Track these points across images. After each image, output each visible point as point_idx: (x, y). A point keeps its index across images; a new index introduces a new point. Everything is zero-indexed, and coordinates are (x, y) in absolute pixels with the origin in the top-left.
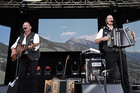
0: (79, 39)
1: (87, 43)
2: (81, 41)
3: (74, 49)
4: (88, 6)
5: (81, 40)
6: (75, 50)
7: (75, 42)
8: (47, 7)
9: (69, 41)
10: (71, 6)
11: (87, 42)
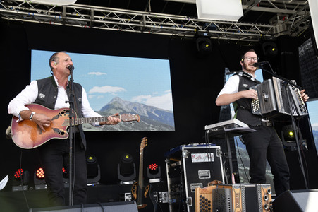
0: (131, 104)
1: (148, 113)
2: (136, 109)
3: (121, 126)
4: (149, 29)
5: (136, 105)
6: (123, 128)
7: (121, 109)
8: (52, 23)
9: (108, 107)
10: (111, 26)
11: (149, 109)
